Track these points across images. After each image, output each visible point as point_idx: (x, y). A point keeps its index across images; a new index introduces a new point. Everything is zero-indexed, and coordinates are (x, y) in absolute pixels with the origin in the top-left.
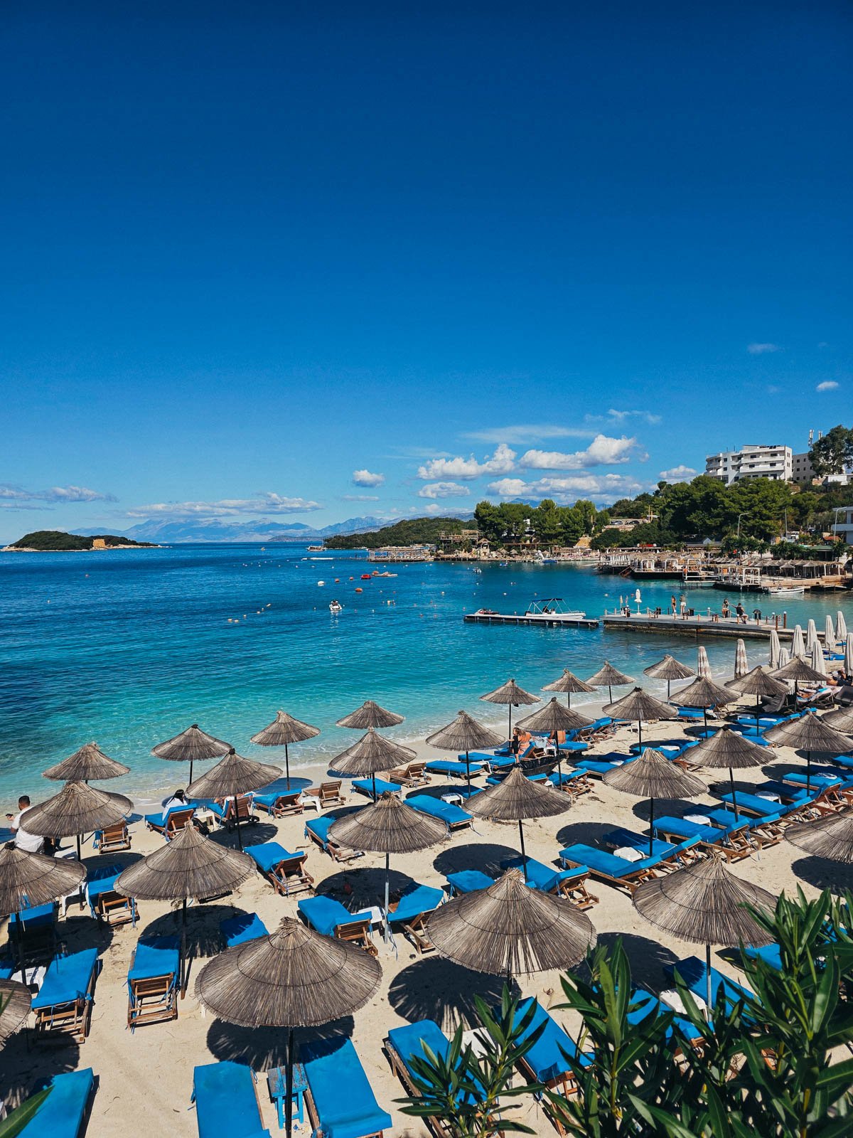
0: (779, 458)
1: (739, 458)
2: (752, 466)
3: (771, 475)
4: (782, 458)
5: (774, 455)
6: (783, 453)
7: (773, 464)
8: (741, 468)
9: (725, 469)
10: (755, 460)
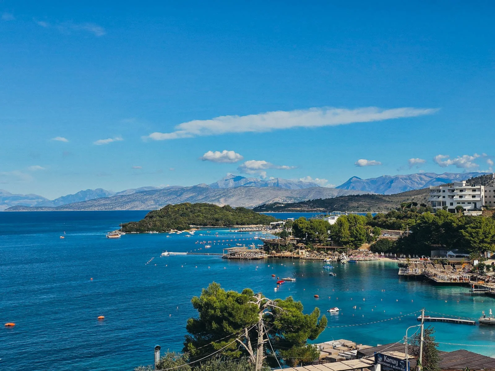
0: (477, 193)
1: (453, 191)
2: (461, 197)
3: (473, 203)
4: (479, 193)
5: (474, 190)
6: (480, 190)
7: (474, 196)
8: (454, 197)
9: (444, 197)
10: (463, 193)
